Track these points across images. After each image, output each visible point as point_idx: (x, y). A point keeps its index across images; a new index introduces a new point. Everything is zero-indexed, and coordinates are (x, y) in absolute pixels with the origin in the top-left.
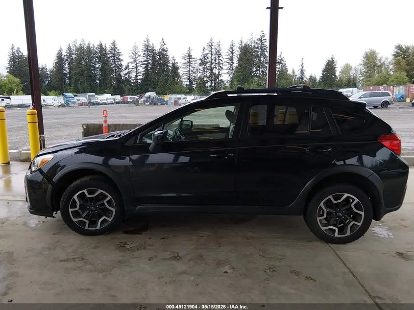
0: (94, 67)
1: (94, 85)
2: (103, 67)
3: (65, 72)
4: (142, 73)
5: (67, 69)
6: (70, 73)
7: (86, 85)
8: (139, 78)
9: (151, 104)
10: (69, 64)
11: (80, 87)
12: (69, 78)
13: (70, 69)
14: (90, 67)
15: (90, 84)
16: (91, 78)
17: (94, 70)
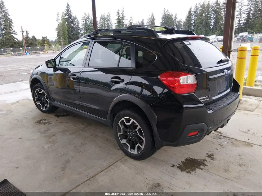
0: (211, 17)
1: (208, 30)
2: (216, 17)
3: (191, 22)
4: (244, 18)
5: (193, 20)
6: (194, 23)
7: (203, 29)
8: (241, 22)
9: (242, 41)
10: (195, 17)
11: (199, 31)
12: (194, 26)
13: (195, 20)
14: (208, 18)
15: (205, 29)
16: (207, 25)
17: (210, 19)
